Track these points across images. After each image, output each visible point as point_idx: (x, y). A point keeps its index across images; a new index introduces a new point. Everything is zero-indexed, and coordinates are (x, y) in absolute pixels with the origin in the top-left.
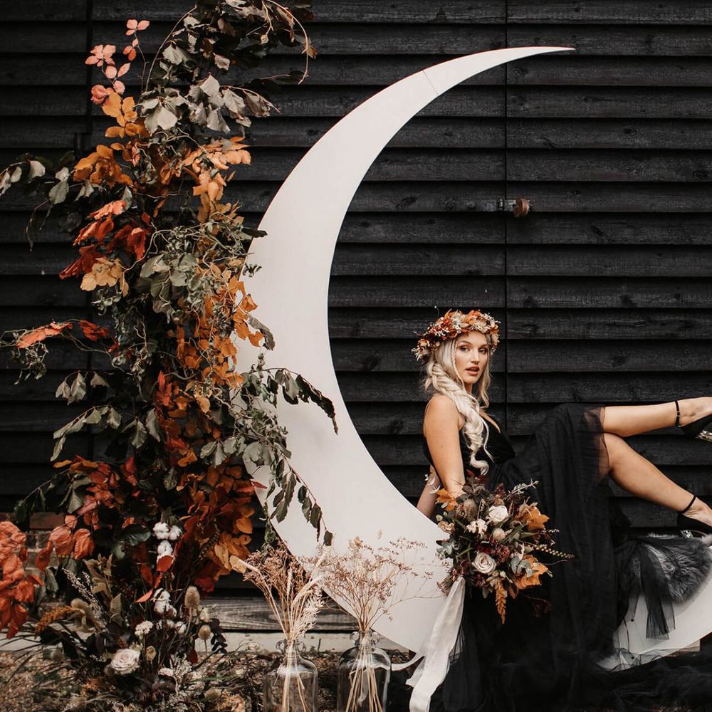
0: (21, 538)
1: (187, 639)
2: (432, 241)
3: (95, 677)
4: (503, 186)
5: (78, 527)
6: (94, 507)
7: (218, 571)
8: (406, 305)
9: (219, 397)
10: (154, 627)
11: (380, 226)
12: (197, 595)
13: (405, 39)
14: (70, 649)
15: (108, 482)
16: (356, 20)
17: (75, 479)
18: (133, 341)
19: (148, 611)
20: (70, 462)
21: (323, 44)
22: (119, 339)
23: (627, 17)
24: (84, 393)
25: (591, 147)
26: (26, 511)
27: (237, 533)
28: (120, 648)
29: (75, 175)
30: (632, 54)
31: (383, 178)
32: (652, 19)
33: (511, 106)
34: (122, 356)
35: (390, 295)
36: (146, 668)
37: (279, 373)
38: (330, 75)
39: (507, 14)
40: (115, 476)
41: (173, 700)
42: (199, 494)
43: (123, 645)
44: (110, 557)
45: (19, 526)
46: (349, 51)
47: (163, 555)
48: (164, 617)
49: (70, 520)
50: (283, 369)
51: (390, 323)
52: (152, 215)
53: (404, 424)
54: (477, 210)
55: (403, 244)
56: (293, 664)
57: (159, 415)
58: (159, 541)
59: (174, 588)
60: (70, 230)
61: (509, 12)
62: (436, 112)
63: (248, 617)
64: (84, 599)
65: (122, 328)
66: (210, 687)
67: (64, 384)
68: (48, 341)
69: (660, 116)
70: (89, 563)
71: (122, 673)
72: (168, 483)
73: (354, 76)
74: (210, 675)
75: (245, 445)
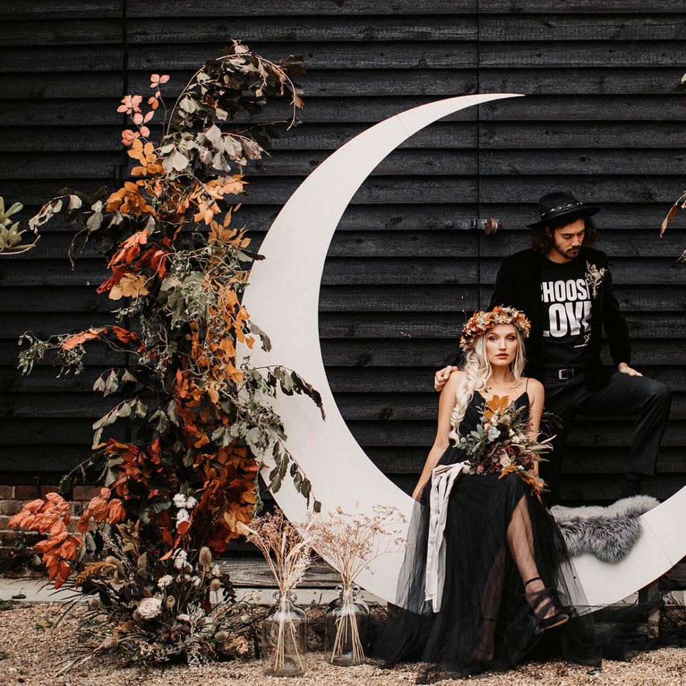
0: (66, 506)
1: (201, 590)
2: (416, 255)
3: (126, 621)
4: (475, 208)
5: (111, 497)
6: (125, 481)
7: (228, 535)
8: (395, 310)
9: (224, 390)
10: (174, 580)
11: (372, 242)
12: (209, 554)
13: (392, 82)
14: (105, 598)
15: (137, 460)
16: (350, 67)
17: (110, 458)
18: (157, 344)
19: (169, 567)
20: (106, 444)
21: (322, 87)
22: (146, 342)
23: (581, 61)
24: (116, 387)
25: (552, 173)
26: (70, 484)
27: (243, 503)
28: (145, 597)
29: (108, 206)
30: (586, 93)
31: (374, 202)
32: (604, 62)
33: (482, 139)
34: (147, 356)
35: (380, 301)
36: (167, 614)
37: (277, 369)
38: (328, 114)
39: (479, 59)
40: (142, 455)
41: (189, 640)
42: (211, 471)
43: (147, 594)
44: (138, 522)
45: (63, 496)
46: (345, 93)
47: (182, 521)
48: (182, 572)
49: (105, 491)
50: (280, 366)
51: (381, 325)
52: (172, 239)
53: (393, 411)
54: (454, 228)
55: (392, 257)
56: (287, 611)
57: (177, 405)
58: (178, 509)
59: (191, 549)
60: (104, 252)
61: (481, 58)
62: (419, 144)
63: (261, 575)
64: (116, 557)
65: (148, 333)
66: (220, 630)
67: (100, 380)
68: (87, 344)
69: (610, 146)
70: (120, 527)
71: (146, 617)
72: (186, 461)
73: (348, 115)
74: (220, 620)
75: (248, 430)
